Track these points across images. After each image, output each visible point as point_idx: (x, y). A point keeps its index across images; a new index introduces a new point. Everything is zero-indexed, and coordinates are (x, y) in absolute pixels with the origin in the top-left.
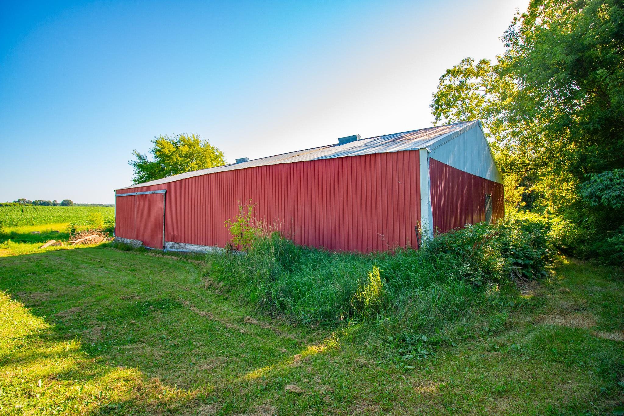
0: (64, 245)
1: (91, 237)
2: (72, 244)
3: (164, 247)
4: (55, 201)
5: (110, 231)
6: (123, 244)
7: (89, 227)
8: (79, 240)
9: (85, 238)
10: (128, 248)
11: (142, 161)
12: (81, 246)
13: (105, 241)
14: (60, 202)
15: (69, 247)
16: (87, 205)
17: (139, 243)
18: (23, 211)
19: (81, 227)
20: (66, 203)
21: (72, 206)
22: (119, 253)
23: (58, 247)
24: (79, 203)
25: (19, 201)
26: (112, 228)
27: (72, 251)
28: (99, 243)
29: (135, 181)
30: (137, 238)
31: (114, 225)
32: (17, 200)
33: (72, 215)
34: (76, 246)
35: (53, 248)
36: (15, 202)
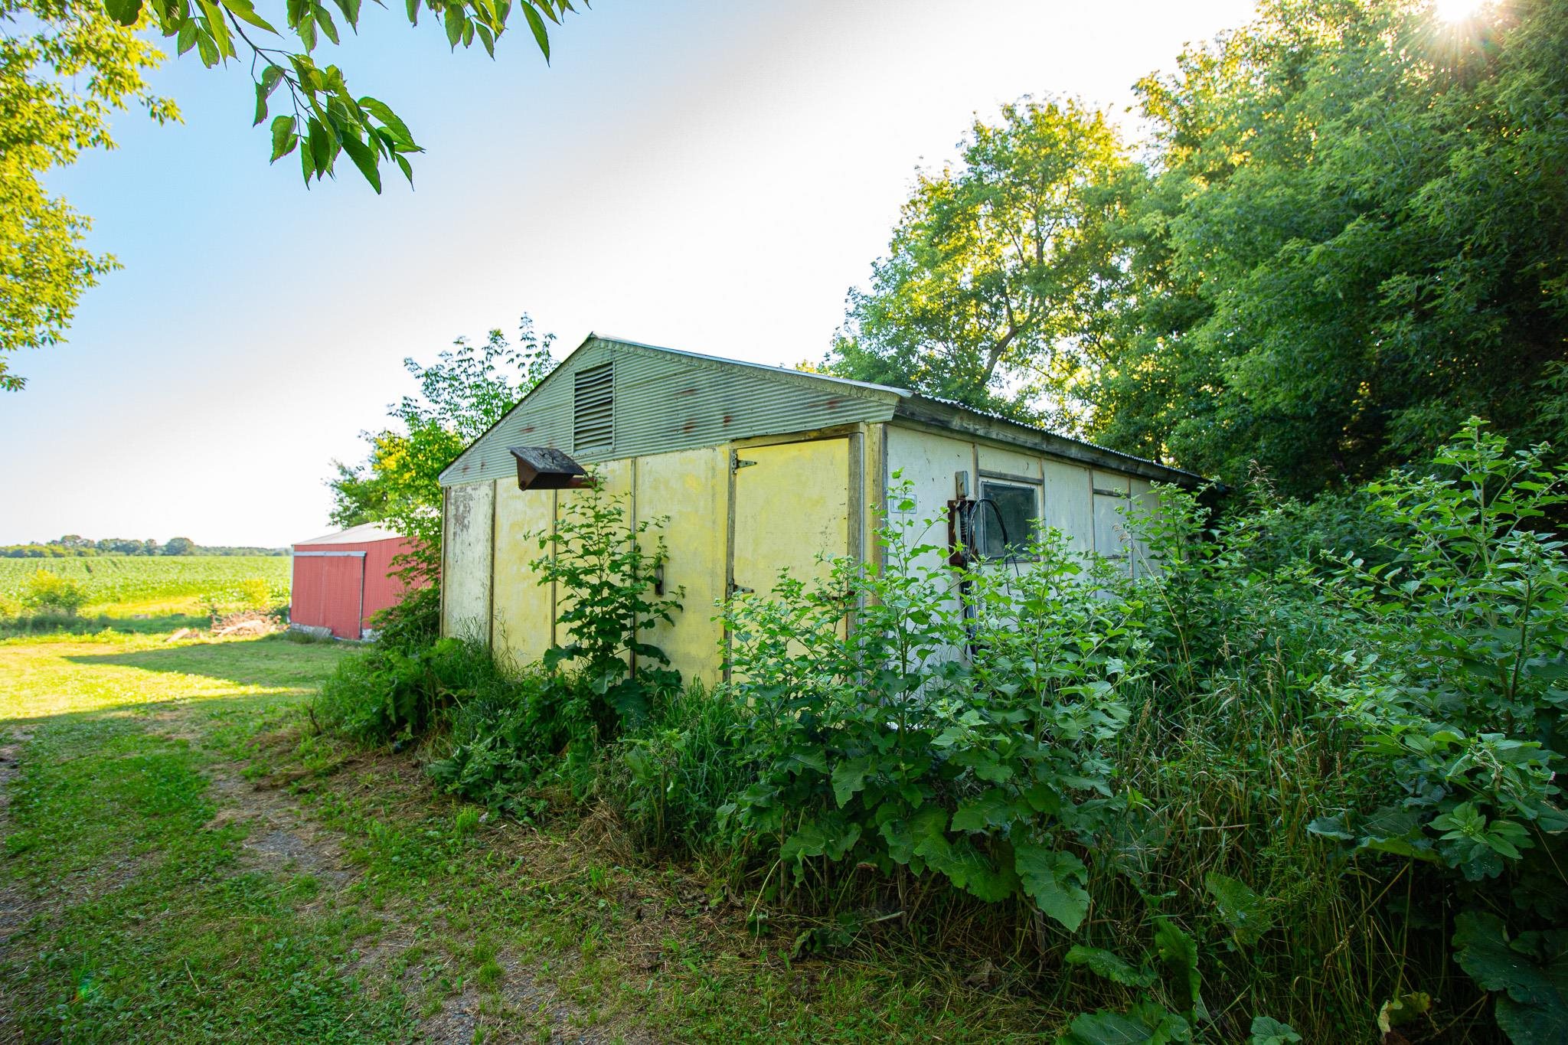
0: (204, 637)
1: (247, 624)
2: (216, 635)
3: (361, 637)
4: (152, 541)
5: (282, 613)
6: (302, 633)
7: (241, 605)
8: (228, 629)
9: (239, 626)
10: (308, 640)
11: (348, 477)
12: (233, 639)
13: (273, 630)
14: (162, 541)
15: (214, 641)
16: (227, 552)
17: (325, 632)
18: (89, 570)
19: (228, 605)
20: (178, 548)
21: (192, 554)
22: (295, 647)
23: (196, 641)
24: (209, 545)
25: (64, 539)
26: (286, 608)
27: (219, 645)
28: (263, 635)
29: (333, 515)
30: (324, 625)
31: (288, 601)
32: (59, 539)
33: (199, 578)
34: (225, 639)
35: (189, 642)
36: (54, 542)
